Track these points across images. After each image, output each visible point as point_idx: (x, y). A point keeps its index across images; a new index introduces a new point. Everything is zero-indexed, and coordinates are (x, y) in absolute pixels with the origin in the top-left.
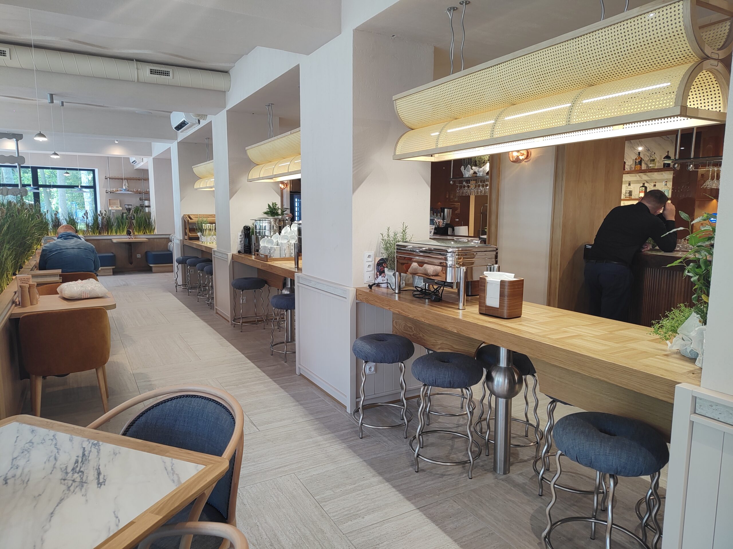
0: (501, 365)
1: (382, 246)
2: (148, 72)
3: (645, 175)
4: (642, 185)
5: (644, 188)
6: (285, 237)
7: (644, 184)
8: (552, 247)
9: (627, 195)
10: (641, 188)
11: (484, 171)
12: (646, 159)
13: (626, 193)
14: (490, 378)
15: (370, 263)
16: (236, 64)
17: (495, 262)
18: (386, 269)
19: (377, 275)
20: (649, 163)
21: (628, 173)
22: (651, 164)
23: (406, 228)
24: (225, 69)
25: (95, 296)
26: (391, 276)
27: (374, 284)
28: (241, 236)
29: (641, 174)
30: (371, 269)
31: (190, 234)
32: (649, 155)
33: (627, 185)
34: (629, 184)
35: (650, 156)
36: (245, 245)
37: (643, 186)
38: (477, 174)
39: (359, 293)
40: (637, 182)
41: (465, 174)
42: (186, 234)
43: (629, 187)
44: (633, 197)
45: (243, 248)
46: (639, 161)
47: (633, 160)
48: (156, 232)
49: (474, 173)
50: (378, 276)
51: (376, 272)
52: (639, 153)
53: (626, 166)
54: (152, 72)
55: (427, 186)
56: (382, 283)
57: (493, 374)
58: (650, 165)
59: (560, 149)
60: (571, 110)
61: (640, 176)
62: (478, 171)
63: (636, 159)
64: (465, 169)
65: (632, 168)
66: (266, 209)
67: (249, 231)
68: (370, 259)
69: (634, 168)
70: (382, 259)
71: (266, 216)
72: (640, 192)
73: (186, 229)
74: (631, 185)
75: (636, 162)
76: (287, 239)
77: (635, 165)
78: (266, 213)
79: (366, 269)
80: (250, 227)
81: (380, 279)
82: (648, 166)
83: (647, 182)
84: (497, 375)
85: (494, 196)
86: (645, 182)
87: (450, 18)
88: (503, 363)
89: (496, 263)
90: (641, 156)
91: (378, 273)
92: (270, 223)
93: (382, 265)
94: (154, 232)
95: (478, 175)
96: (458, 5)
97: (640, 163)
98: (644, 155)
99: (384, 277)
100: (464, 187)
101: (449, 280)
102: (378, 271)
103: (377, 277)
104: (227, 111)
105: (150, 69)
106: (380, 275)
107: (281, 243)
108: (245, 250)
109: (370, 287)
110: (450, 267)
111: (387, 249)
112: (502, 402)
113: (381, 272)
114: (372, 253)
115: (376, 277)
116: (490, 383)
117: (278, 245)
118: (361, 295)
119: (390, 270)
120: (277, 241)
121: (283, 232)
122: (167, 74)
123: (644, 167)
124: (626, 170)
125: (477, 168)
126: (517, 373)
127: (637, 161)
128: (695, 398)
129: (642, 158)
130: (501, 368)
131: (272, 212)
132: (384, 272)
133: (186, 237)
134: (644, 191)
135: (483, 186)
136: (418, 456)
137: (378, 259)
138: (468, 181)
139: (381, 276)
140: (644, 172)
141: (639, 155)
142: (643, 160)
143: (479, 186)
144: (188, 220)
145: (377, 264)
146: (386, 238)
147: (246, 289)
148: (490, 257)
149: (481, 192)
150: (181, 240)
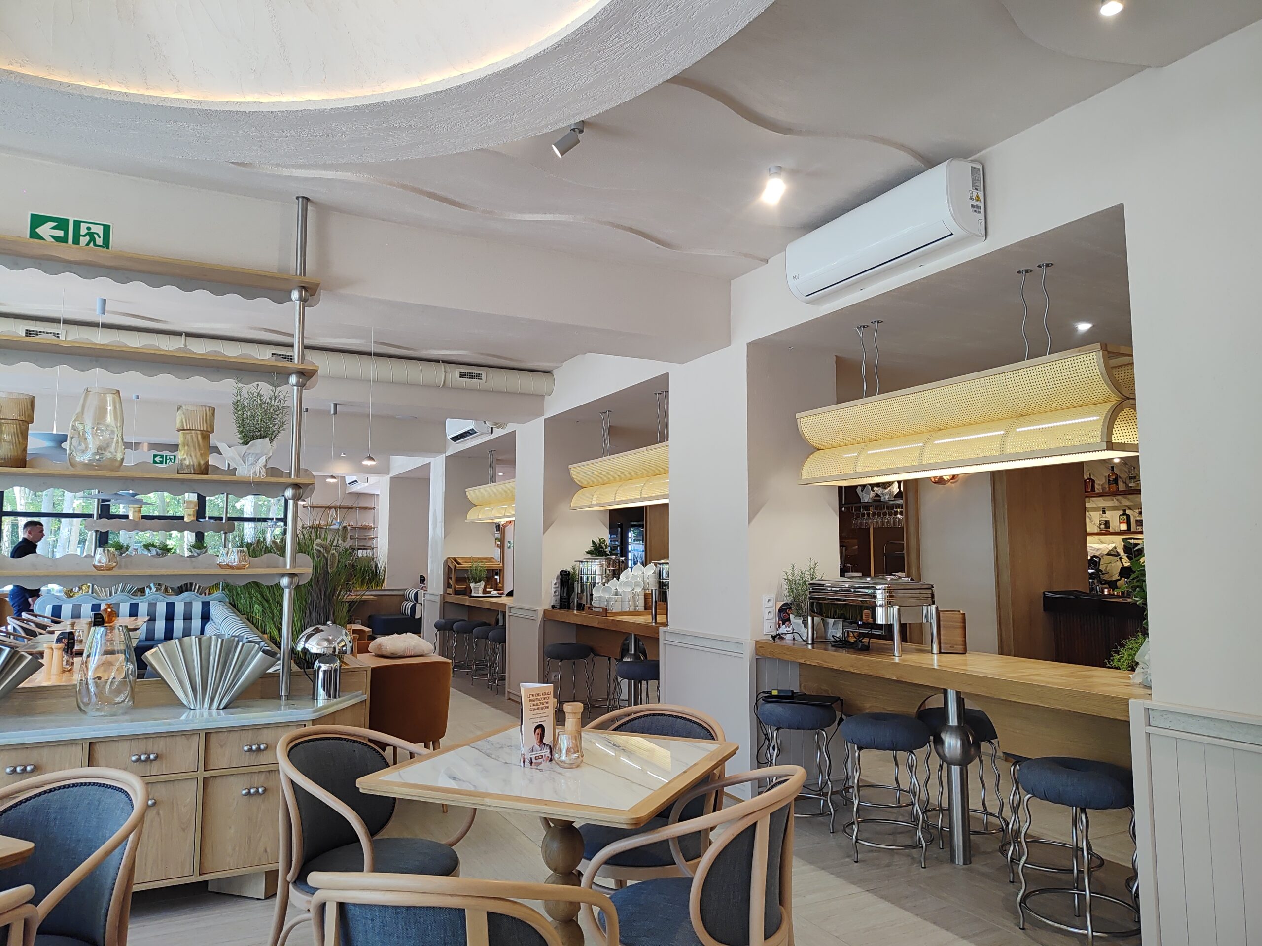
0: (951, 724)
1: (786, 587)
2: (457, 375)
3: (1126, 498)
4: (1122, 512)
5: (1125, 517)
6: (626, 584)
7: (1125, 511)
8: (999, 593)
9: (1103, 527)
10: (1121, 517)
11: (891, 493)
12: (1124, 476)
13: (1100, 524)
14: (939, 742)
15: (770, 609)
16: (564, 363)
17: (931, 601)
18: (792, 617)
19: (779, 624)
20: (1128, 481)
21: (1100, 495)
22: (1131, 483)
23: (816, 564)
24: (548, 369)
25: (418, 654)
26: (799, 624)
27: (778, 635)
28: (555, 584)
29: (1119, 497)
30: (772, 615)
31: (457, 586)
32: (1127, 470)
33: (1101, 513)
34: (1104, 512)
35: (1130, 472)
36: (561, 598)
37: (1123, 515)
38: (880, 497)
39: (759, 646)
40: (1115, 508)
41: (863, 498)
42: (449, 586)
43: (1104, 515)
44: (1111, 530)
45: (558, 601)
46: (1113, 480)
47: (1105, 477)
48: (386, 585)
49: (875, 496)
50: (781, 625)
51: (778, 620)
52: (1112, 467)
53: (1096, 486)
54: (462, 375)
55: (834, 514)
56: (786, 634)
57: (943, 735)
58: (1130, 485)
59: (993, 473)
60: (1004, 438)
61: (1117, 500)
62: (883, 494)
63: (1109, 476)
64: (862, 491)
65: (1105, 488)
66: (589, 547)
67: (569, 577)
68: (770, 604)
69: (1108, 489)
70: (786, 604)
71: (589, 556)
72: (1120, 523)
73: (449, 578)
74: (1106, 512)
75: (1109, 480)
76: (631, 587)
77: (1109, 485)
78: (588, 553)
79: (766, 616)
80: (569, 572)
81: (783, 629)
82: (1127, 486)
83: (1130, 509)
84: (948, 735)
85: (912, 529)
86: (1126, 508)
87: (861, 335)
88: (953, 721)
89: (933, 603)
90: (1116, 471)
91: (781, 622)
92: (602, 565)
93: (786, 612)
94: (382, 586)
95: (882, 499)
96: (869, 324)
97: (1116, 481)
98: (1120, 470)
99: (789, 627)
100: (863, 515)
101: (880, 621)
102: (780, 618)
103: (780, 627)
104: (545, 420)
105: (461, 372)
106: (783, 624)
107: (624, 592)
108: (561, 605)
109: (774, 637)
110: (880, 606)
111: (791, 590)
112: (956, 770)
113: (785, 620)
114: (772, 596)
115: (778, 627)
116: (939, 747)
117: (616, 594)
118: (763, 648)
119: (798, 618)
120: (616, 589)
121: (622, 576)
122: (478, 377)
123: (1122, 487)
124: (1097, 491)
125: (881, 490)
126: (972, 734)
127: (1111, 479)
128: (1147, 710)
129: (1117, 475)
130: (952, 727)
131: (597, 551)
132: (789, 620)
133: (450, 591)
134: (1126, 521)
135: (890, 514)
136: (856, 842)
137: (780, 604)
138: (867, 506)
139: (784, 626)
140: (1124, 493)
141: (1113, 470)
142: (1120, 477)
143: (885, 514)
144: (455, 566)
145: (779, 610)
146: (790, 577)
147: (566, 659)
148: (925, 595)
149: (888, 522)
150: (441, 595)
